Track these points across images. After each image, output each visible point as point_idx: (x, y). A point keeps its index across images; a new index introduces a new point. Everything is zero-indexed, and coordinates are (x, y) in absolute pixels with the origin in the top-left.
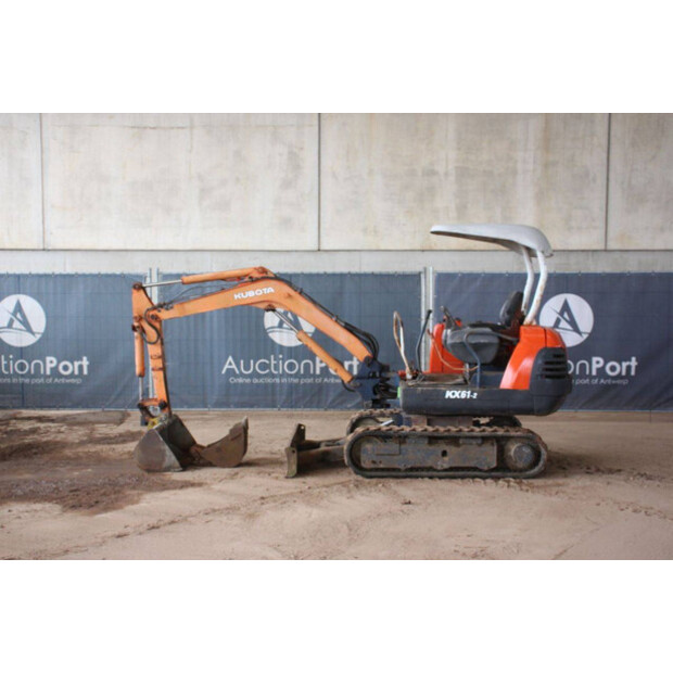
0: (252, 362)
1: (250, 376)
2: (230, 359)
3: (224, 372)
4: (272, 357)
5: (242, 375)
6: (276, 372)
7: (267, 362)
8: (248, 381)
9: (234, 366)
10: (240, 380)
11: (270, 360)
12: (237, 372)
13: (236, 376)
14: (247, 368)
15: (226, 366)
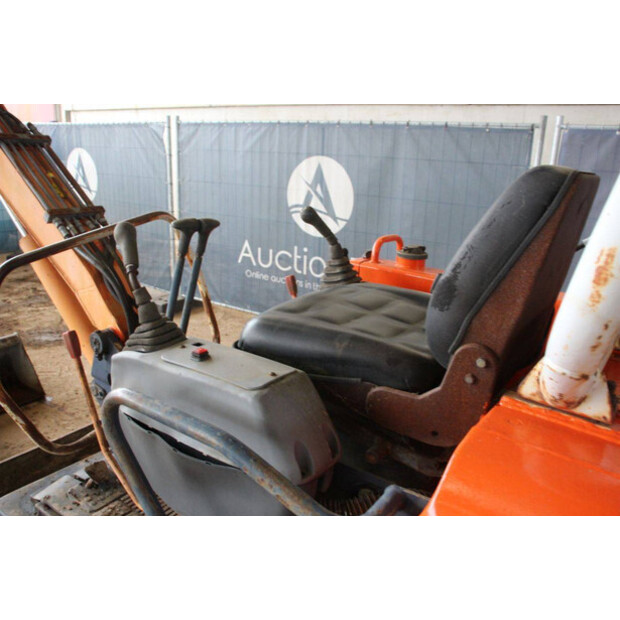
0: (271, 251)
1: (269, 271)
2: (247, 244)
3: (240, 261)
4: (296, 248)
5: (259, 269)
6: (299, 272)
7: (290, 255)
8: (265, 277)
9: (250, 255)
10: (257, 275)
11: (292, 252)
12: (254, 264)
13: (253, 269)
14: (265, 259)
15: (243, 254)
